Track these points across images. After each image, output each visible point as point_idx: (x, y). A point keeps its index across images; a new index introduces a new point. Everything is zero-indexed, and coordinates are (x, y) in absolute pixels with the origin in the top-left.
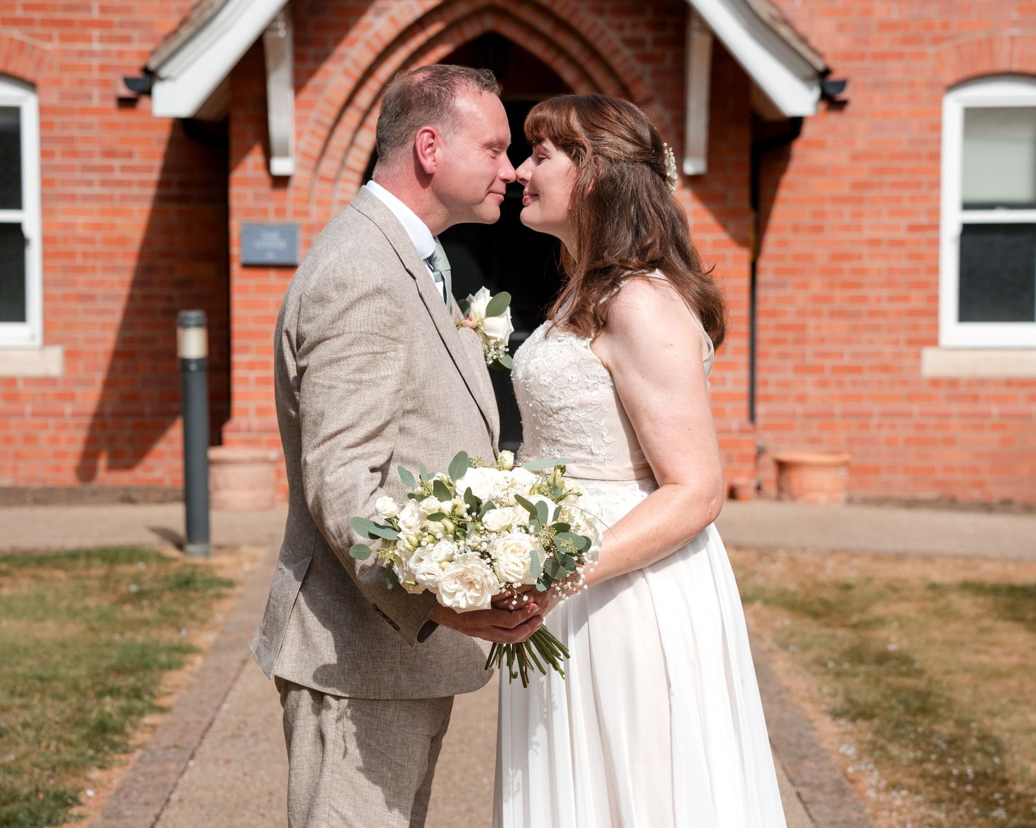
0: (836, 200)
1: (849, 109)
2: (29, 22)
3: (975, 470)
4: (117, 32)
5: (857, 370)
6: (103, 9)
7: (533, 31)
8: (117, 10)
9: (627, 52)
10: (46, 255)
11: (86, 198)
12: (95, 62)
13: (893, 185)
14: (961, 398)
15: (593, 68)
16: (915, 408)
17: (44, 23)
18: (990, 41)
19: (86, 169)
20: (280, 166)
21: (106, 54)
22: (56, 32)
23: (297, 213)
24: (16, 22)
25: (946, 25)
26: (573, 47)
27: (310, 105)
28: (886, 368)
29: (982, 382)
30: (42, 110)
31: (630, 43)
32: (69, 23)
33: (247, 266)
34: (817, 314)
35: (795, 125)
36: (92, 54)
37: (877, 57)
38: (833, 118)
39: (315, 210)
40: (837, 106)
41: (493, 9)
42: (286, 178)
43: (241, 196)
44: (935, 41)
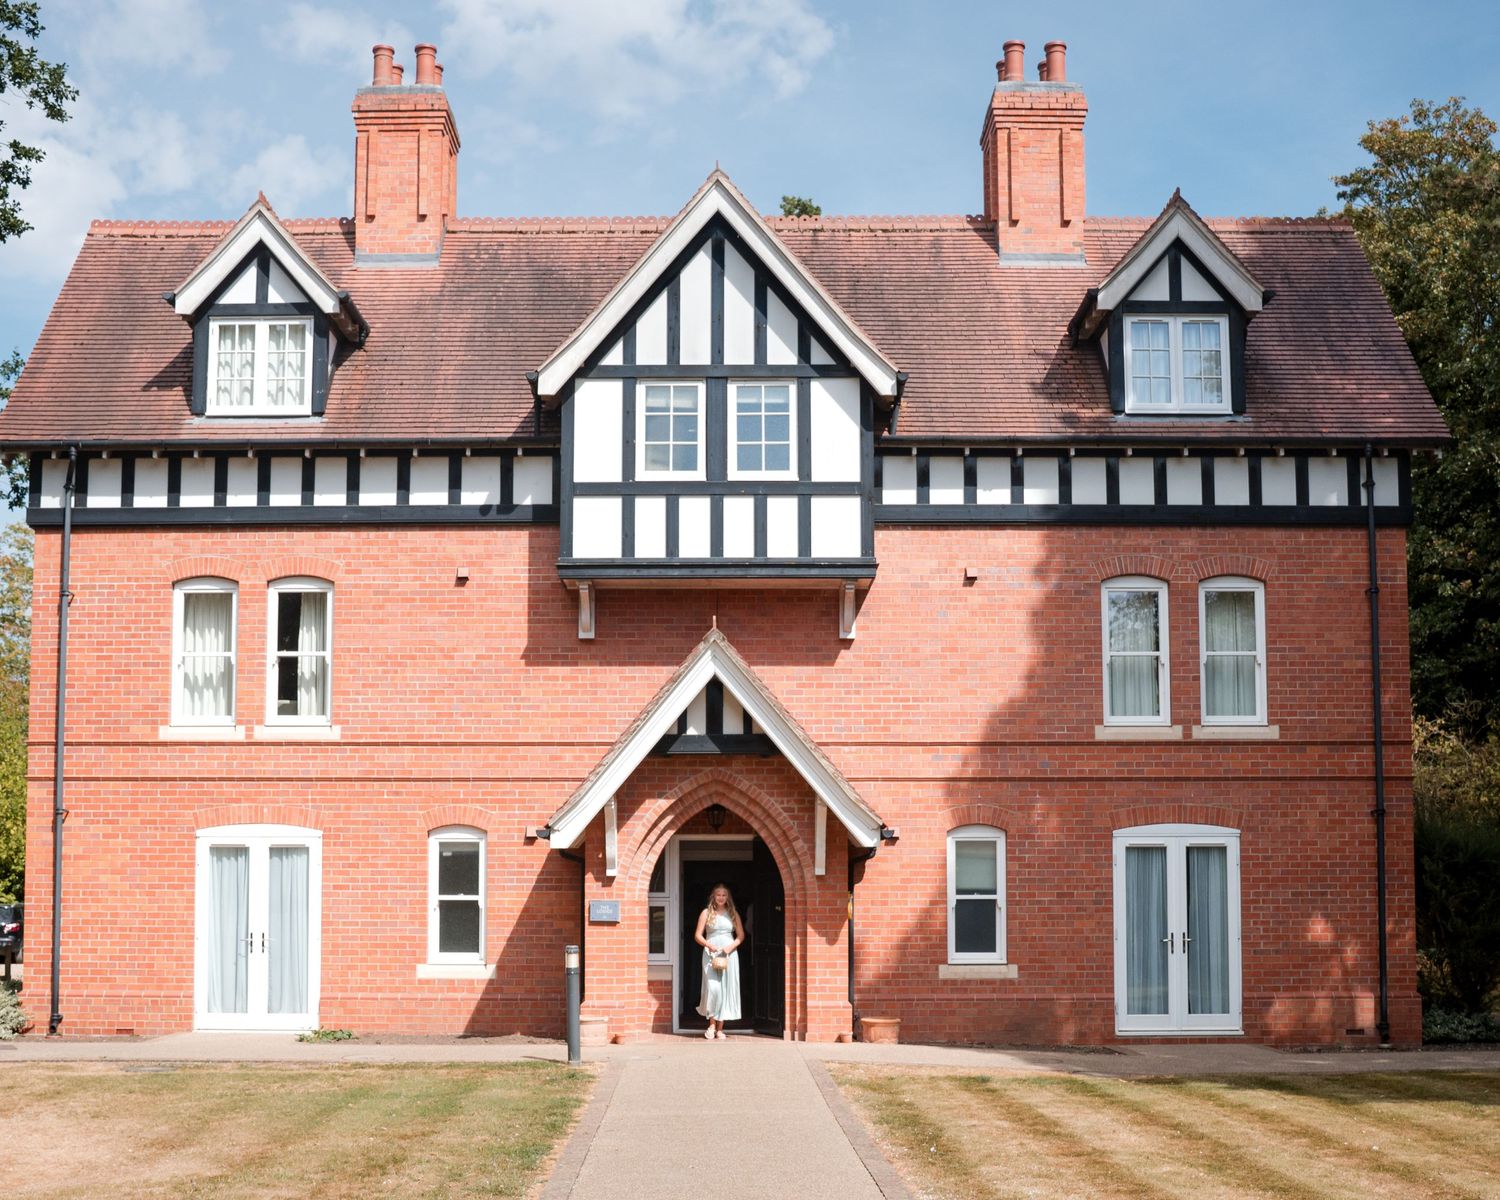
0: (893, 888)
1: (898, 842)
2: (485, 801)
3: (965, 1028)
4: (527, 804)
5: (905, 976)
6: (521, 794)
7: (738, 804)
8: (529, 794)
9: (785, 814)
10: (488, 918)
11: (510, 888)
12: (516, 820)
13: (922, 880)
14: (957, 990)
15: (767, 822)
16: (935, 996)
17: (492, 801)
18: (968, 808)
19: (510, 873)
20: (610, 873)
21: (522, 815)
22: (497, 806)
23: (618, 896)
24: (478, 801)
25: (947, 800)
26: (758, 812)
27: (625, 842)
28: (920, 975)
29: (969, 982)
30: (488, 844)
31: (786, 810)
32: (504, 801)
35: (869, 853)
36: (515, 816)
37: (912, 816)
38: (890, 848)
39: (626, 893)
40: (892, 840)
41: (717, 793)
42: (612, 879)
43: (590, 887)
44: (941, 808)
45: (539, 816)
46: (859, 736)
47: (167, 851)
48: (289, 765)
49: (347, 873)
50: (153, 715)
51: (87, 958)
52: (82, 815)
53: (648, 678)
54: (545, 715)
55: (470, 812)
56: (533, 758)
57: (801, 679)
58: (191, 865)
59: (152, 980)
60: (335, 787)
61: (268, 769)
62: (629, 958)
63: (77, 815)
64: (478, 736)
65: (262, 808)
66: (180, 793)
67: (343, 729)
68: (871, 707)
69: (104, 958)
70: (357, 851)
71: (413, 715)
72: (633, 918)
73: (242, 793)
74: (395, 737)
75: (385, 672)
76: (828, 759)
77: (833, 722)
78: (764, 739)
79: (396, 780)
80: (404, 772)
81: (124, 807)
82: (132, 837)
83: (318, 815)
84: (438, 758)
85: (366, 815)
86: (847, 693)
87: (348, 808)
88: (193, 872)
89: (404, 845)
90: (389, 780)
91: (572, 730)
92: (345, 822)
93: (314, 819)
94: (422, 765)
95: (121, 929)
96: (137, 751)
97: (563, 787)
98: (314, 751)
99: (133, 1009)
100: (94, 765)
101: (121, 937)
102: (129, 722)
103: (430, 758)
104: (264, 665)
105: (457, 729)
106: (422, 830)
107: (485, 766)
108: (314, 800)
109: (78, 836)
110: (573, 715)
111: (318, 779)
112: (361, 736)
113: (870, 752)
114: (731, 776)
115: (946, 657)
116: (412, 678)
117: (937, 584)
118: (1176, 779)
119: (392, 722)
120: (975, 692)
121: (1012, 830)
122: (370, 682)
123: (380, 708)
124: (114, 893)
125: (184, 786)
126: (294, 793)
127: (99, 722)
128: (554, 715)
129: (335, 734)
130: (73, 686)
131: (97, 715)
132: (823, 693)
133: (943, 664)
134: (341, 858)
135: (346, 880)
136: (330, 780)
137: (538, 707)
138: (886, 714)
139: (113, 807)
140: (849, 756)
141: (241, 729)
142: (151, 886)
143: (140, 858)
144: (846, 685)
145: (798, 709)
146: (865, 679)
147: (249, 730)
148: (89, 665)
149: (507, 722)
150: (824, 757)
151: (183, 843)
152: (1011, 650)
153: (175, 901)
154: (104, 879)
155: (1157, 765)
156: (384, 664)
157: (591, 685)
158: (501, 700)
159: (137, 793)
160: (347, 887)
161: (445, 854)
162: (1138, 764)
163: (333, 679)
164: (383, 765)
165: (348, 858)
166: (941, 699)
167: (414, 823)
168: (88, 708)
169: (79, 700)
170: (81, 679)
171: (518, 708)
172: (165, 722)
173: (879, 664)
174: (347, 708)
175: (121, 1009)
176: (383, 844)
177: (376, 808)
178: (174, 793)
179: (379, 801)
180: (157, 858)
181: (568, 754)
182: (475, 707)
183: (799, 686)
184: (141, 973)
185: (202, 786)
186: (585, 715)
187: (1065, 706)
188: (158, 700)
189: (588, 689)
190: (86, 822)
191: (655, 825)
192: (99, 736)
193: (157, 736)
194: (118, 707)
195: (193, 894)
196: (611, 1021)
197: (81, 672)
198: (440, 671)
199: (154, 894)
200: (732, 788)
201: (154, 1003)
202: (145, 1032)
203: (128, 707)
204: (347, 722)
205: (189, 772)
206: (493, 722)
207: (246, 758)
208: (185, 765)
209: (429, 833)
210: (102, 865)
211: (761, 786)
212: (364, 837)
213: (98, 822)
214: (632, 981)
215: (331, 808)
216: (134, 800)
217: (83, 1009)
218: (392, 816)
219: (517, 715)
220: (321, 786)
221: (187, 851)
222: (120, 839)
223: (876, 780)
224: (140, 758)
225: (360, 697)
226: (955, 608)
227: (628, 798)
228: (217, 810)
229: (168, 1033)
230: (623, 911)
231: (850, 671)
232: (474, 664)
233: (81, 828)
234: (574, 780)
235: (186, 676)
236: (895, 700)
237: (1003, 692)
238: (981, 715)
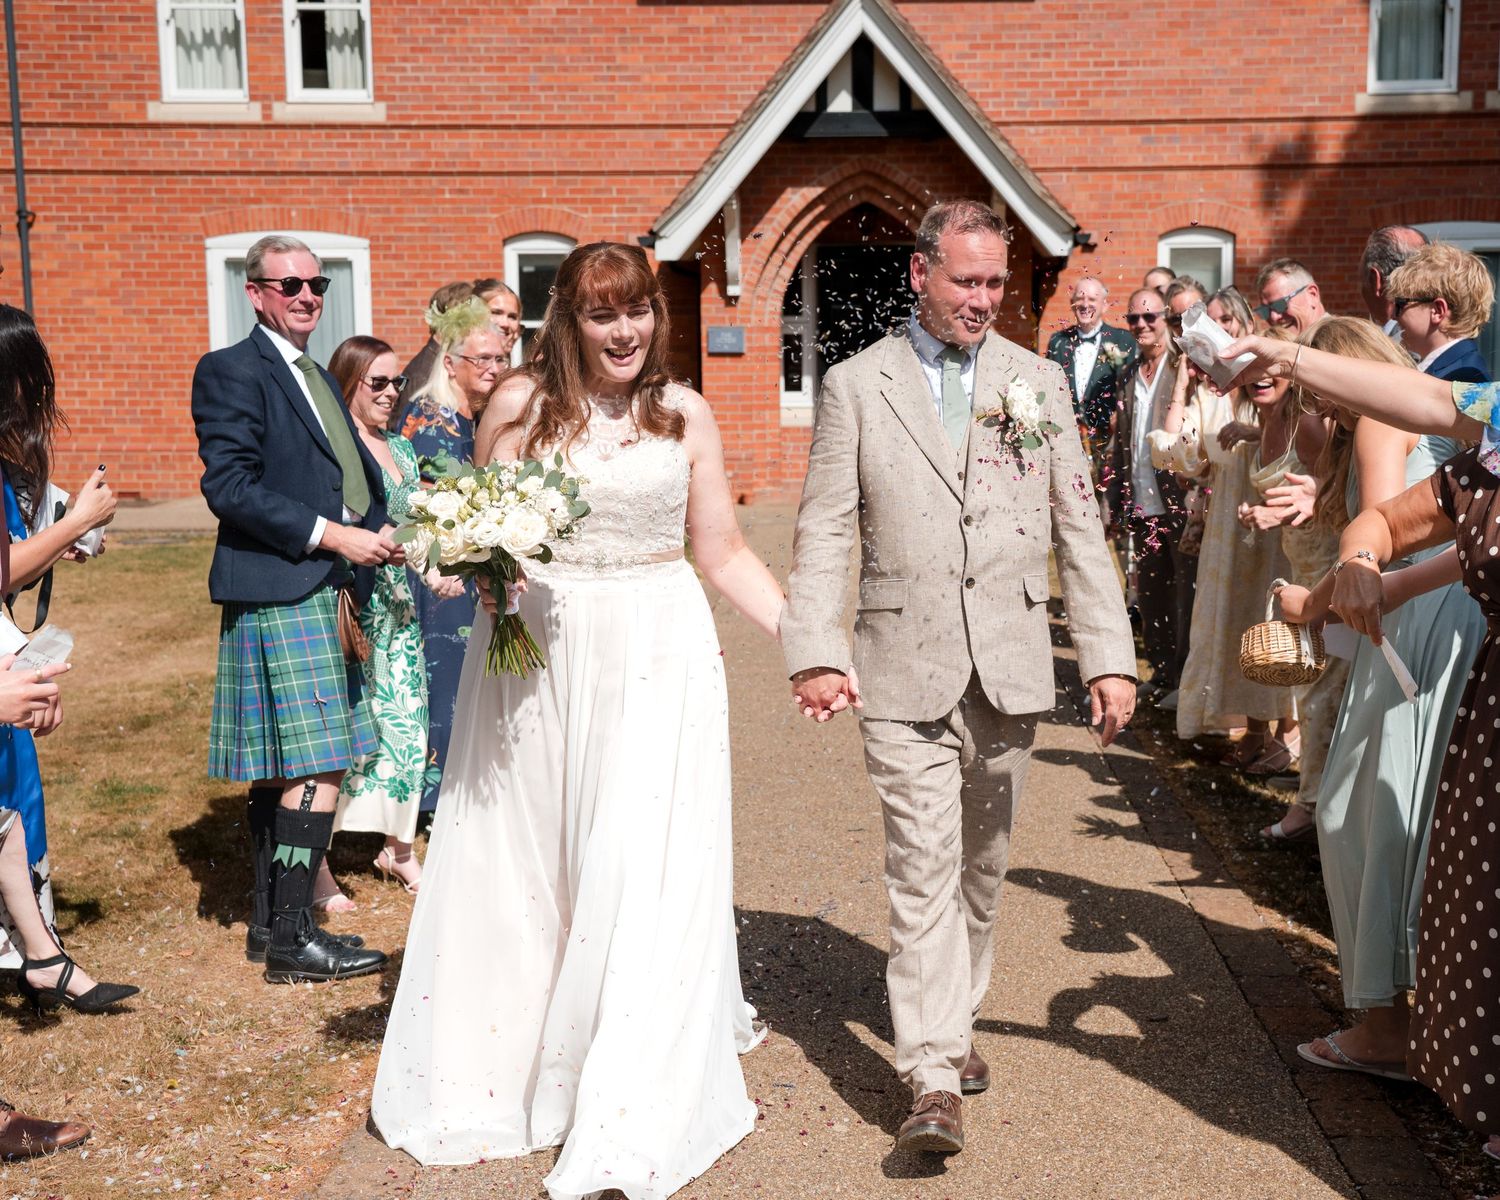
1: (1097, 250)
2: (573, 201)
4: (628, 205)
6: (619, 191)
8: (629, 191)
12: (614, 225)
17: (583, 201)
18: (1186, 205)
20: (732, 290)
21: (621, 219)
22: (590, 207)
23: (743, 320)
24: (566, 201)
25: (1158, 196)
27: (751, 252)
32: (598, 201)
33: (711, 355)
35: (1061, 263)
36: (612, 220)
37: (1114, 216)
38: (1087, 256)
39: (754, 318)
40: (1089, 248)
41: (867, 188)
42: (736, 298)
43: (708, 310)
44: (1152, 206)
45: (644, 220)
46: (1049, 113)
47: (169, 266)
48: (320, 155)
49: (402, 294)
50: (138, 87)
51: (73, 403)
52: (53, 219)
53: (778, 39)
54: (648, 88)
55: (557, 213)
56: (634, 145)
57: (974, 37)
58: (202, 284)
59: (159, 431)
60: (381, 182)
61: (295, 159)
62: (758, 397)
63: (46, 219)
64: (562, 117)
65: (289, 211)
66: (182, 191)
67: (389, 108)
68: (1064, 74)
69: (96, 403)
70: (414, 266)
71: (478, 89)
72: (764, 349)
73: (262, 192)
74: (456, 117)
75: (439, 31)
76: (1007, 142)
77: (1015, 94)
78: (927, 116)
79: (460, 174)
80: (469, 164)
81: (109, 209)
82: (124, 247)
83: (362, 219)
84: (512, 145)
85: (424, 220)
86: (1034, 55)
87: (400, 211)
88: (205, 293)
89: (474, 257)
90: (450, 174)
91: (682, 107)
92: (397, 229)
93: (356, 223)
94: (491, 155)
95: (117, 366)
96: (120, 135)
97: (672, 182)
98: (353, 136)
99: (137, 467)
100: (64, 153)
101: (117, 376)
102: (106, 96)
103: (502, 145)
104: (281, 21)
105: (536, 108)
106: (494, 238)
107: (573, 155)
108: (355, 201)
109: (49, 247)
110: (683, 88)
111: (360, 173)
112: (411, 117)
113: (1063, 133)
114: (884, 166)
116: (475, 40)
118: (1461, 163)
119: (453, 98)
120: (1198, 52)
121: (1242, 234)
122: (421, 44)
123: (434, 79)
124: (103, 320)
125: (185, 182)
126: (330, 191)
127: (66, 96)
128: (659, 89)
129: (378, 113)
130: (25, 47)
131: (63, 86)
132: (1003, 56)
133: (1159, 15)
134: (394, 275)
135: (402, 303)
136: (375, 173)
137: (637, 78)
138: (1086, 84)
139: (94, 209)
140: (1034, 139)
141: (257, 107)
142: (151, 312)
143: (137, 275)
144: (1033, 46)
145: (971, 78)
146: (1058, 36)
147: (267, 108)
148: (46, 18)
149: (598, 98)
150: (1003, 139)
151: (189, 256)
153: (183, 330)
154: (88, 302)
155: (1436, 145)
156: (438, 21)
157: (706, 49)
158: (590, 69)
159: (123, 191)
160: (403, 312)
161: (527, 269)
162: (1411, 145)
163: (374, 40)
164: (441, 155)
165: (402, 275)
166: (1154, 63)
167: (484, 229)
168: (50, 76)
169: (37, 66)
170: (36, 37)
171: (613, 79)
172: (156, 96)
173: (1075, 16)
174: (392, 79)
175: (123, 467)
176: (447, 257)
177: (435, 211)
178: (172, 191)
179: (439, 201)
180: (158, 275)
181: (678, 140)
182: (558, 78)
183: (973, 47)
184: (146, 421)
185: (210, 182)
186: (697, 88)
187: (1317, 69)
188: (143, 67)
189: (702, 53)
190: (60, 228)
191: (788, 230)
192: (67, 115)
193: (144, 115)
194: (91, 76)
195: (206, 321)
196: (735, 476)
197: (34, 27)
198: (511, 31)
199: (155, 321)
200: (886, 182)
201: (164, 458)
202: (154, 495)
203: (102, 77)
204: (393, 98)
205: (192, 163)
206: (581, 98)
207: (266, 145)
208: (186, 154)
209: (506, 241)
210: (85, 284)
211: (922, 179)
212: (423, 248)
213: (76, 228)
214: (762, 426)
215: (377, 211)
216: (121, 200)
217: (73, 467)
218: (456, 220)
219: (611, 88)
220: (365, 182)
221: (196, 266)
222: (106, 251)
223: (1069, 169)
224: (125, 144)
225: (408, 65)
227: (755, 195)
228: (231, 213)
229: (183, 496)
230: (750, 339)
231: (1039, 27)
232: (555, 21)
233: (54, 237)
234: (686, 173)
235: (179, 34)
236: (1096, 64)
237: (1236, 52)
238: (1209, 82)
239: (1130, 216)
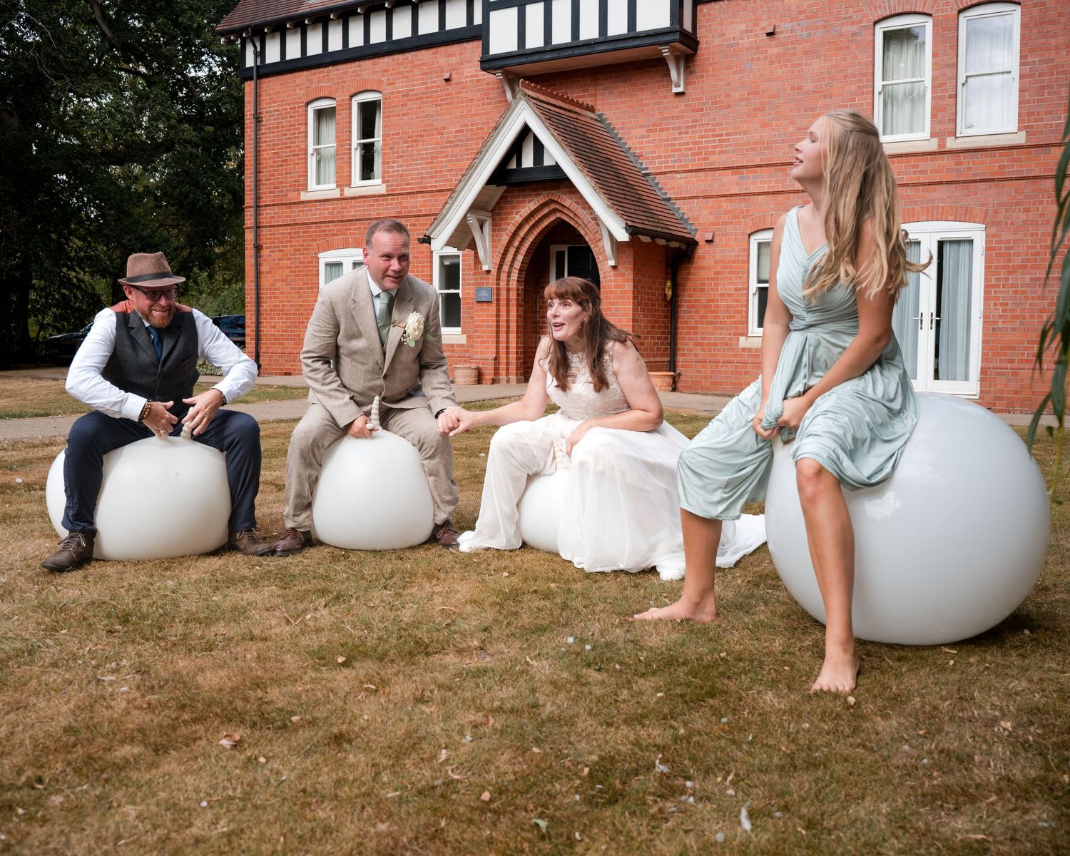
5: (716, 344)
13: (729, 272)
14: (752, 356)
16: (736, 359)
18: (764, 216)
34: (702, 323)
37: (723, 224)
38: (709, 247)
44: (744, 217)
68: (696, 143)
105: (445, 181)
113: (695, 177)
115: (750, 99)
117: (745, 42)
118: (931, 184)
120: (770, 125)
133: (748, 105)
138: (706, 148)
140: (680, 181)
144: (679, 128)
152: (800, 88)
166: (745, 133)
226: (758, 59)
231: (682, 117)
236: (713, 136)
237: (792, 123)
238: (776, 142)
239: (732, 223)
